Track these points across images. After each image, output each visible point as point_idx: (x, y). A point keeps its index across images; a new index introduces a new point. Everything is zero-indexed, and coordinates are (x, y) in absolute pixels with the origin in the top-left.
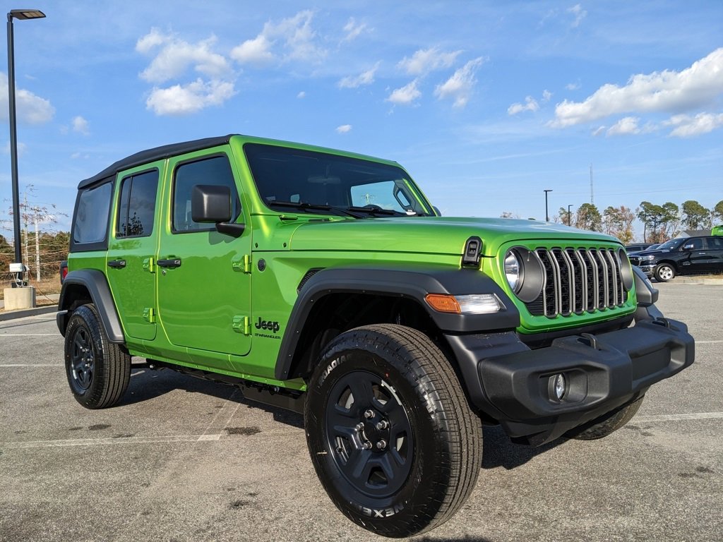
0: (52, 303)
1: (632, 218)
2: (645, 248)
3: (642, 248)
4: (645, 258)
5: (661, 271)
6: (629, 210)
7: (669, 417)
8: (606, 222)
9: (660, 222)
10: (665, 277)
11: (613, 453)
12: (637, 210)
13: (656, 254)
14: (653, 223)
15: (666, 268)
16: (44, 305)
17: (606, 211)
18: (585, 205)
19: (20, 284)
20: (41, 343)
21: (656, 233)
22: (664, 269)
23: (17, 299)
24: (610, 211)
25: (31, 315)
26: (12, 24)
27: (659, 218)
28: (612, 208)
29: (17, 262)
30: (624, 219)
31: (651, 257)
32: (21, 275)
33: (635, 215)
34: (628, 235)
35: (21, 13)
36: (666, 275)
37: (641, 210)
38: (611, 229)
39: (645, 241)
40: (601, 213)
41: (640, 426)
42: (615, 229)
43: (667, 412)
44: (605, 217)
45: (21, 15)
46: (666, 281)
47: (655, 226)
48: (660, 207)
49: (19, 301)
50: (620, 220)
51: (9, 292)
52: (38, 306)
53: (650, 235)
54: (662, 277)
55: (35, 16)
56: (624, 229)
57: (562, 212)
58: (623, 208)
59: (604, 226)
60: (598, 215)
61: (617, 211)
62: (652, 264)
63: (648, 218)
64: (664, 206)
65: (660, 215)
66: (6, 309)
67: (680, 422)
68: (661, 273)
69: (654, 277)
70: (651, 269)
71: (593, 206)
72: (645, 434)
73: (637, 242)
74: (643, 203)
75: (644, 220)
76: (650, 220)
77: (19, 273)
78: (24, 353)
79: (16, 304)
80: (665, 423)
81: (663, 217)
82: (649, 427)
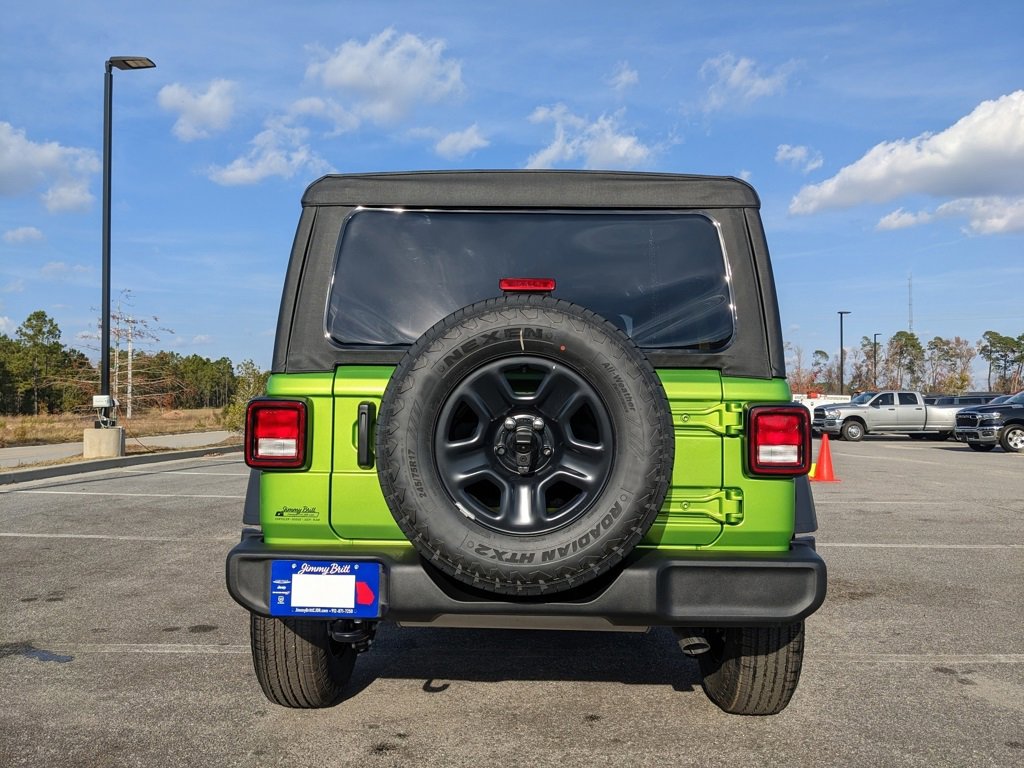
0: (146, 450)
1: (971, 355)
2: (987, 401)
3: (983, 401)
4: (986, 416)
5: (1010, 435)
6: (966, 343)
7: (1002, 658)
8: (931, 359)
9: (1013, 362)
10: (1016, 444)
11: (913, 708)
12: (979, 343)
13: (1003, 411)
14: (1002, 363)
15: (1018, 432)
16: (136, 453)
17: (931, 343)
18: (900, 334)
19: (105, 423)
20: (130, 506)
21: (1007, 377)
22: (1014, 433)
23: (100, 443)
24: (938, 343)
25: (117, 467)
26: (111, 76)
27: (1011, 356)
28: (940, 339)
29: (102, 394)
30: (958, 356)
31: (996, 415)
32: (107, 411)
33: (976, 349)
34: (964, 381)
35: (124, 61)
36: (1018, 442)
37: (985, 343)
38: (939, 370)
39: (990, 388)
40: (924, 345)
41: (957, 669)
42: (945, 370)
43: (998, 651)
44: (929, 352)
45: (123, 63)
46: (1017, 451)
47: (1005, 368)
48: (1013, 339)
49: (103, 446)
50: (952, 356)
51: (90, 434)
52: (127, 454)
53: (998, 380)
54: (1012, 444)
55: (141, 65)
56: (959, 371)
57: (866, 342)
58: (958, 340)
59: (927, 365)
60: (920, 348)
61: (947, 343)
62: (997, 425)
63: (994, 356)
64: (1019, 338)
65: (1014, 352)
66: (85, 456)
67: (1016, 665)
68: (1011, 439)
69: (1000, 443)
70: (996, 432)
71: (912, 335)
72: (963, 682)
73: (978, 390)
74: (987, 333)
75: (989, 358)
76: (998, 359)
77: (106, 408)
78: (107, 519)
79: (99, 450)
80: (994, 666)
81: (1017, 354)
82: (970, 672)
